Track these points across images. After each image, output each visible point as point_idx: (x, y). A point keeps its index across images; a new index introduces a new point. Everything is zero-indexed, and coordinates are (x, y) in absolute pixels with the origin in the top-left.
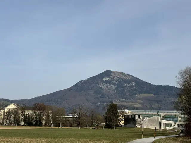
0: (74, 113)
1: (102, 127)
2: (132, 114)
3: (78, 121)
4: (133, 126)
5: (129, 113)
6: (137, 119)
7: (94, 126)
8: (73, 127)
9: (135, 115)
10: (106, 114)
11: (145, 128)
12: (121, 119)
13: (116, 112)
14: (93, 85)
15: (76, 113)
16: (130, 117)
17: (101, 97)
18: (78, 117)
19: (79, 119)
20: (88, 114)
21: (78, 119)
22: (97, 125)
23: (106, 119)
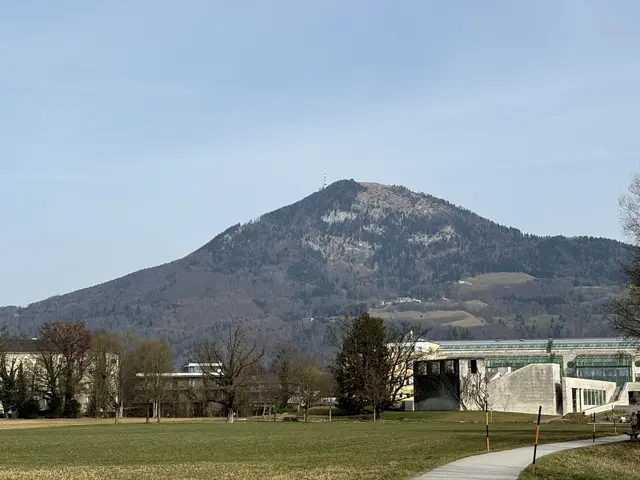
0: (209, 361)
1: (325, 413)
2: (444, 355)
3: (224, 391)
4: (450, 404)
5: (431, 352)
6: (465, 375)
7: (291, 408)
8: (206, 416)
9: (456, 361)
10: (341, 359)
11: (502, 410)
12: (399, 377)
13: (379, 351)
14: (282, 243)
15: (218, 358)
16: (436, 368)
17: (316, 293)
18: (227, 376)
19: (231, 384)
20: (266, 362)
21: (227, 383)
22: (305, 407)
23: (339, 380)
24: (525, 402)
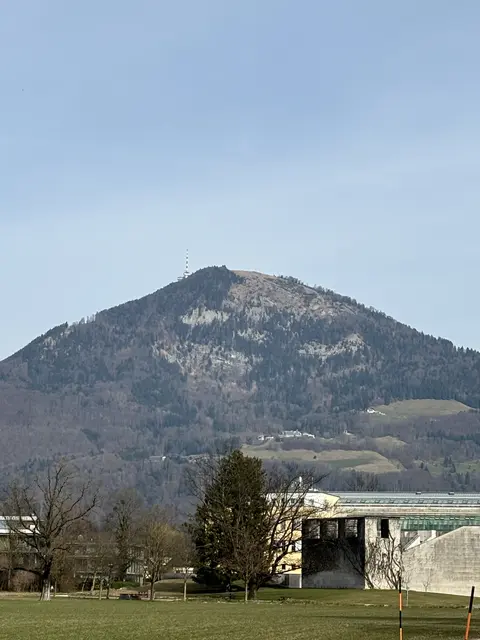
0: (19, 514)
1: (178, 589)
2: (344, 512)
3: (39, 556)
4: (351, 579)
5: (326, 507)
6: (373, 540)
7: (131, 581)
8: (12, 590)
9: (361, 521)
10: (202, 514)
11: (422, 590)
12: (282, 541)
13: (254, 505)
14: (126, 352)
15: (31, 510)
16: (333, 529)
17: (169, 422)
18: (43, 535)
19: (48, 545)
20: (97, 517)
21: (42, 545)
22: (150, 580)
23: (199, 543)
24: (454, 580)
